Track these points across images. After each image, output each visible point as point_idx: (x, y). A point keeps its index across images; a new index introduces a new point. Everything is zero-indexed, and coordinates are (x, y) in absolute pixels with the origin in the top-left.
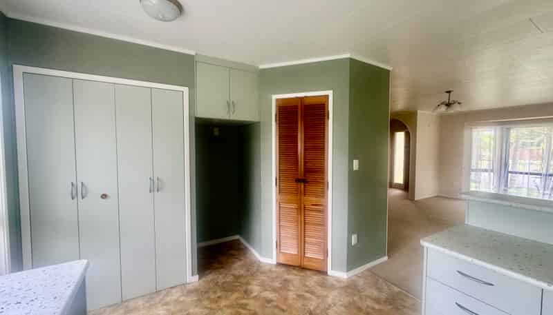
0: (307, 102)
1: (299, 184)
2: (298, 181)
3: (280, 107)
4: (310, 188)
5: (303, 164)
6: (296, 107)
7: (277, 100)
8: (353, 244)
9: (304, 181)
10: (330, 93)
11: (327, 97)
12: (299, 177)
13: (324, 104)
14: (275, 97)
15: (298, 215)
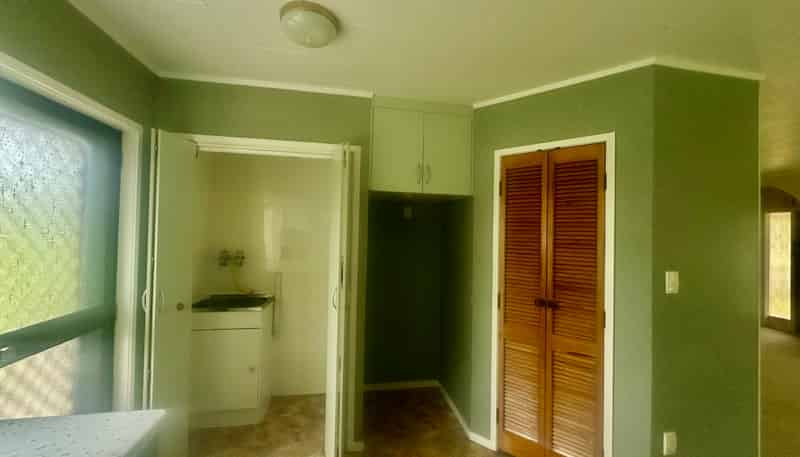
0: (560, 159)
1: (543, 308)
2: (541, 303)
3: (507, 170)
4: (565, 320)
5: (550, 270)
6: (539, 168)
7: (504, 158)
8: (665, 452)
9: (554, 306)
10: (609, 138)
11: (603, 145)
12: (543, 297)
13: (595, 161)
14: (498, 154)
15: (539, 366)
